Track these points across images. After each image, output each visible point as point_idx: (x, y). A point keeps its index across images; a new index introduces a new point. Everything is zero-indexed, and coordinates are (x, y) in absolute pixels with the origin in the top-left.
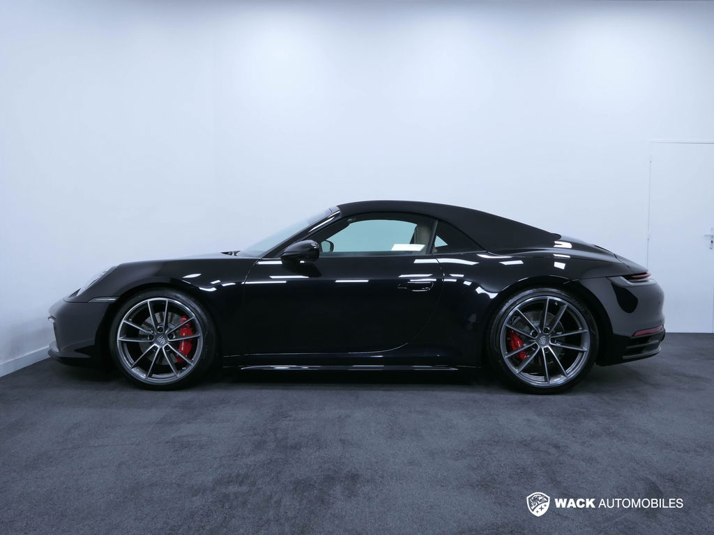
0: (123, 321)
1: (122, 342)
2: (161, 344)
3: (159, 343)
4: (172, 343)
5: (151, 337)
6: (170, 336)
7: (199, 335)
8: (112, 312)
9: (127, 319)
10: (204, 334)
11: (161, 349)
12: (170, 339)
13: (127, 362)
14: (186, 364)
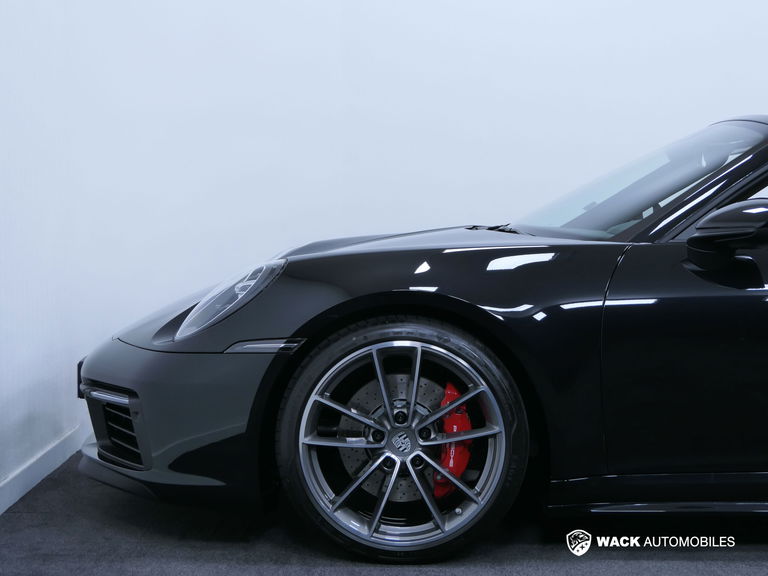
0: (314, 397)
1: (310, 447)
2: (402, 452)
3: (396, 451)
4: (427, 450)
5: (379, 435)
6: (424, 433)
7: (496, 429)
8: (283, 374)
9: (321, 394)
10: (507, 426)
11: (403, 464)
12: (426, 439)
13: (324, 497)
14: (462, 500)
